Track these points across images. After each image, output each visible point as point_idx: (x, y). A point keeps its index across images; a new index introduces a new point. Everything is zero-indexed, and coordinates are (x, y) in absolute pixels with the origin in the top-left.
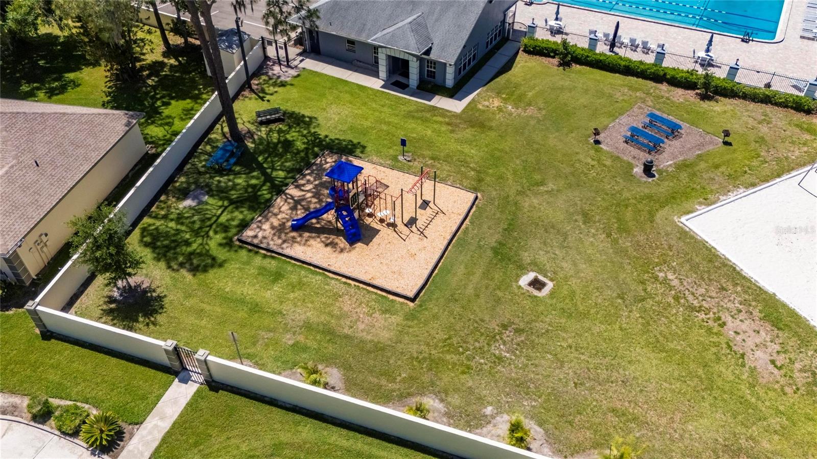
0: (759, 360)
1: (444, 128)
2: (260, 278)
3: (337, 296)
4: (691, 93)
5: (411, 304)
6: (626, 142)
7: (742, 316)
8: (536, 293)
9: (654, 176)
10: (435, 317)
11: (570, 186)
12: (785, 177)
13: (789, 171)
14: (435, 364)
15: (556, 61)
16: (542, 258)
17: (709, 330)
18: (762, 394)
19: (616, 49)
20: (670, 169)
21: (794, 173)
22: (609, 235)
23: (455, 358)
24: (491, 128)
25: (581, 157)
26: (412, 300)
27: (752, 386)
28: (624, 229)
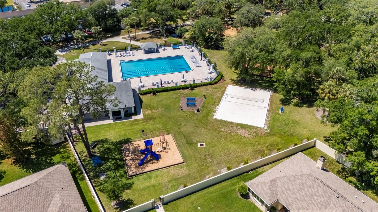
0: (246, 135)
1: (144, 123)
2: (146, 180)
3: (168, 172)
4: (189, 90)
5: (184, 164)
6: (187, 107)
7: (238, 130)
8: (203, 147)
9: (200, 112)
10: (191, 163)
11: (187, 122)
12: (222, 100)
13: (221, 98)
14: (202, 170)
15: (152, 94)
16: (198, 140)
17: (236, 135)
18: (251, 140)
19: (162, 85)
20: (201, 108)
21: (222, 99)
22: (204, 128)
23: (204, 167)
24: (156, 118)
25: (182, 115)
26: (184, 163)
27: (249, 140)
28: (206, 125)
